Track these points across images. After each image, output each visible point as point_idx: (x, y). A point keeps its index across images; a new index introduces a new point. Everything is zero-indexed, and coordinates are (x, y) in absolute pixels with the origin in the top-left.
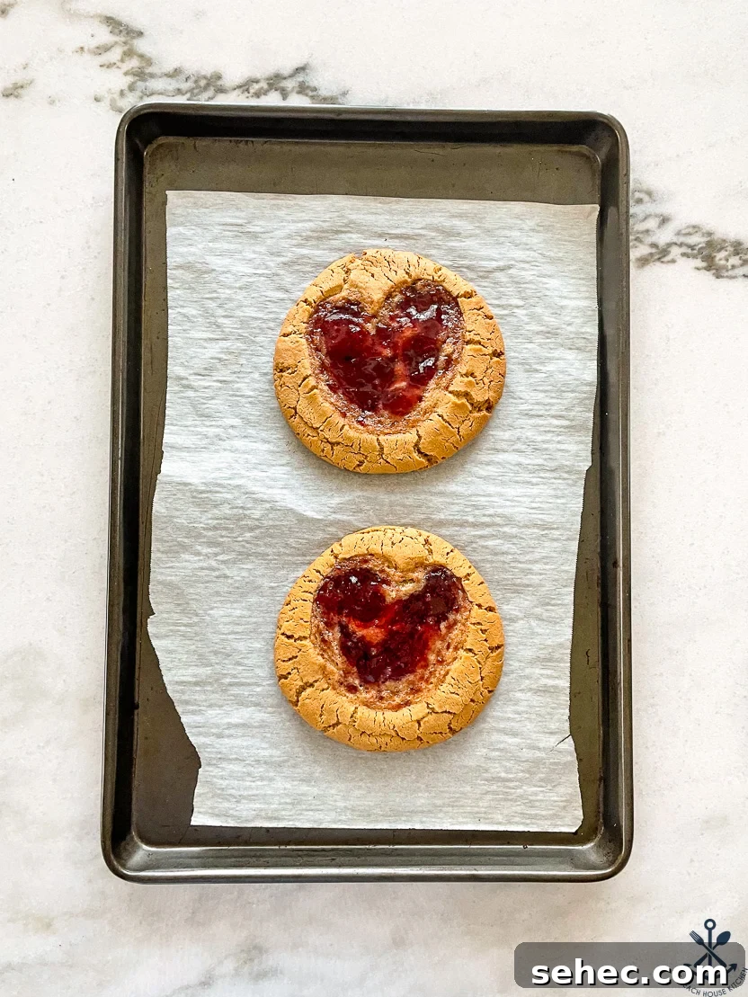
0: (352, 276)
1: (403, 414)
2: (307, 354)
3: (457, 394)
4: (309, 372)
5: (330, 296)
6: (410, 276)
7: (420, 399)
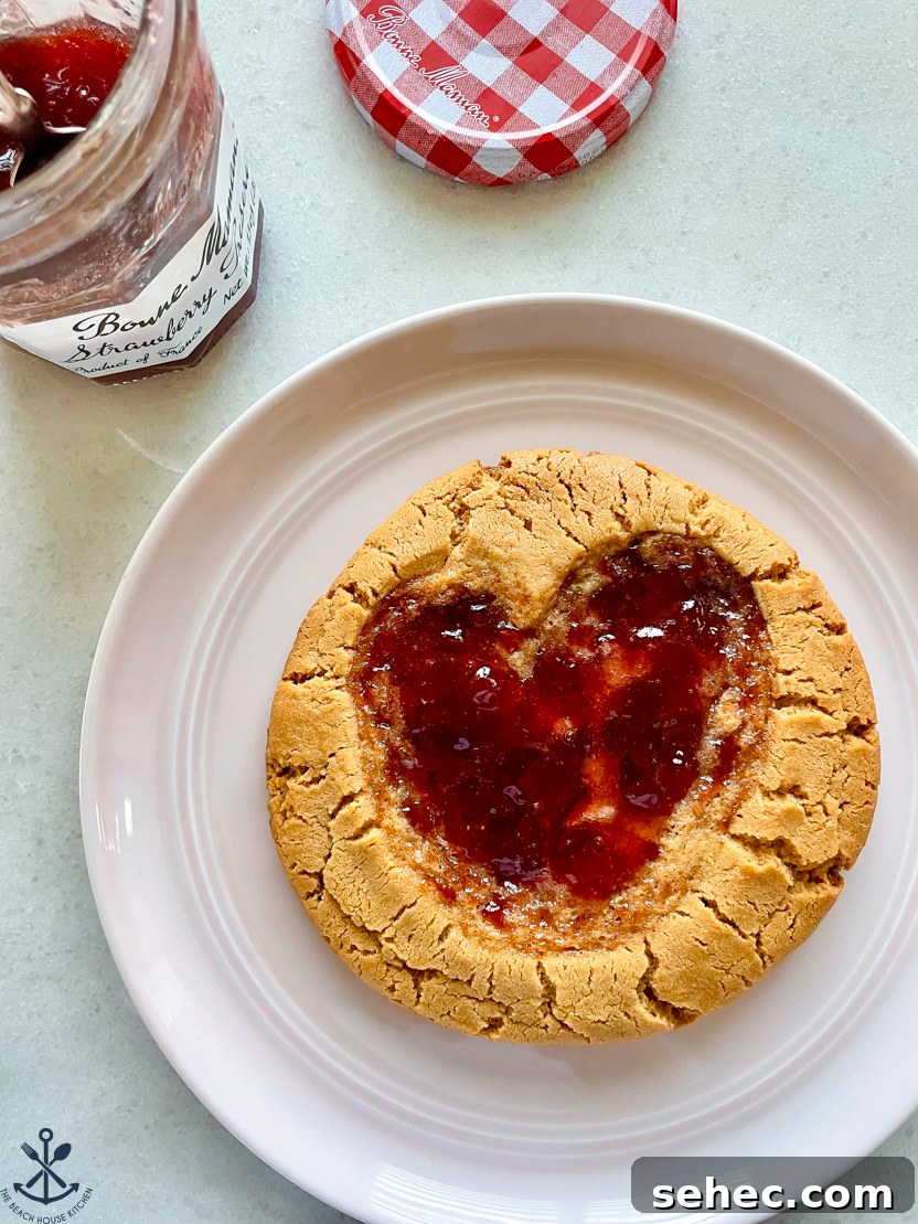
0: (475, 526)
1: (606, 894)
2: (353, 732)
3: (755, 845)
4: (358, 784)
5: (416, 577)
6: (626, 525)
7: (653, 852)
